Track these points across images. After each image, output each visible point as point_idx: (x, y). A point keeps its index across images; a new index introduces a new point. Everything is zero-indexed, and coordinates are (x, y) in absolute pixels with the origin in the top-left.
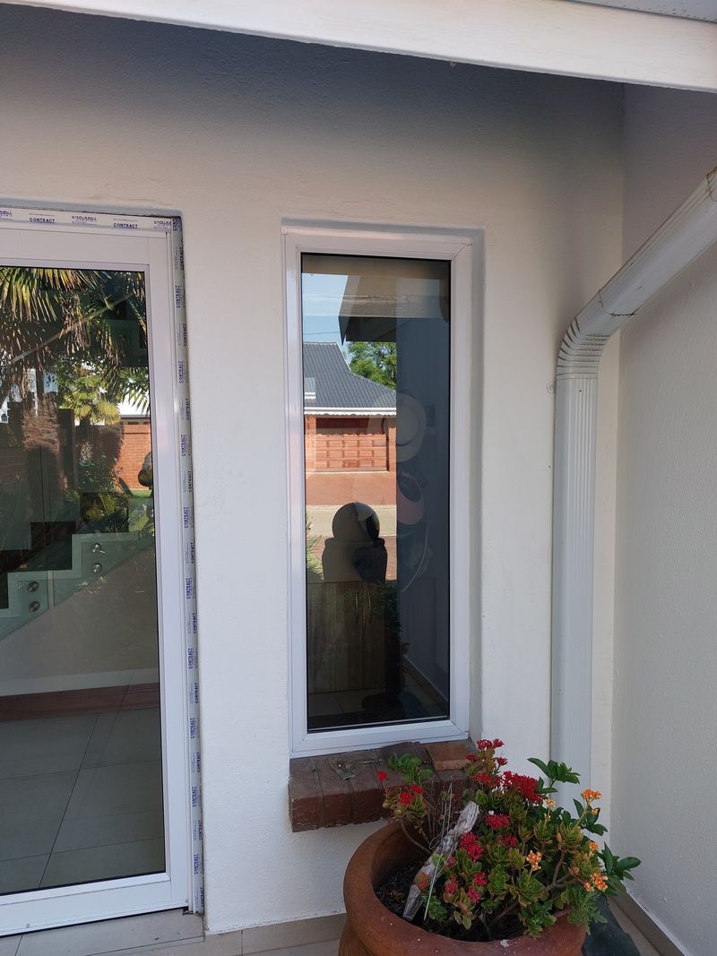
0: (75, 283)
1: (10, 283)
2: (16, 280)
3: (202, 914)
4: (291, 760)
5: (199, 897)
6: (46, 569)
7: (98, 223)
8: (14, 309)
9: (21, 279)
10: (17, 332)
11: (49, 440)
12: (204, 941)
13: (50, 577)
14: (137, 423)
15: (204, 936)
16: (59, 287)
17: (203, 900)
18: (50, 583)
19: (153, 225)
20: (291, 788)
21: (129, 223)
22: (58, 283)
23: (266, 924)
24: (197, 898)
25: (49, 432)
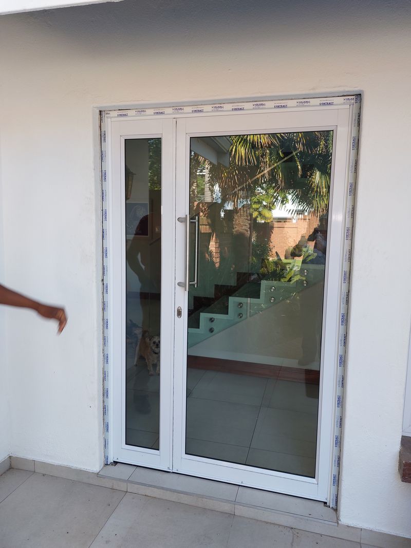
0: (268, 143)
1: (236, 146)
2: (239, 144)
3: (336, 510)
4: (402, 436)
5: (335, 500)
6: (247, 297)
7: (311, 104)
8: (237, 161)
9: (241, 144)
10: (236, 172)
11: (245, 230)
12: (338, 526)
13: (249, 302)
14: (280, 222)
15: (338, 523)
16: (260, 147)
17: (337, 502)
18: (249, 304)
19: (343, 101)
20: (401, 454)
21: (329, 102)
22: (259, 144)
23: (378, 531)
24: (333, 500)
25: (246, 225)
